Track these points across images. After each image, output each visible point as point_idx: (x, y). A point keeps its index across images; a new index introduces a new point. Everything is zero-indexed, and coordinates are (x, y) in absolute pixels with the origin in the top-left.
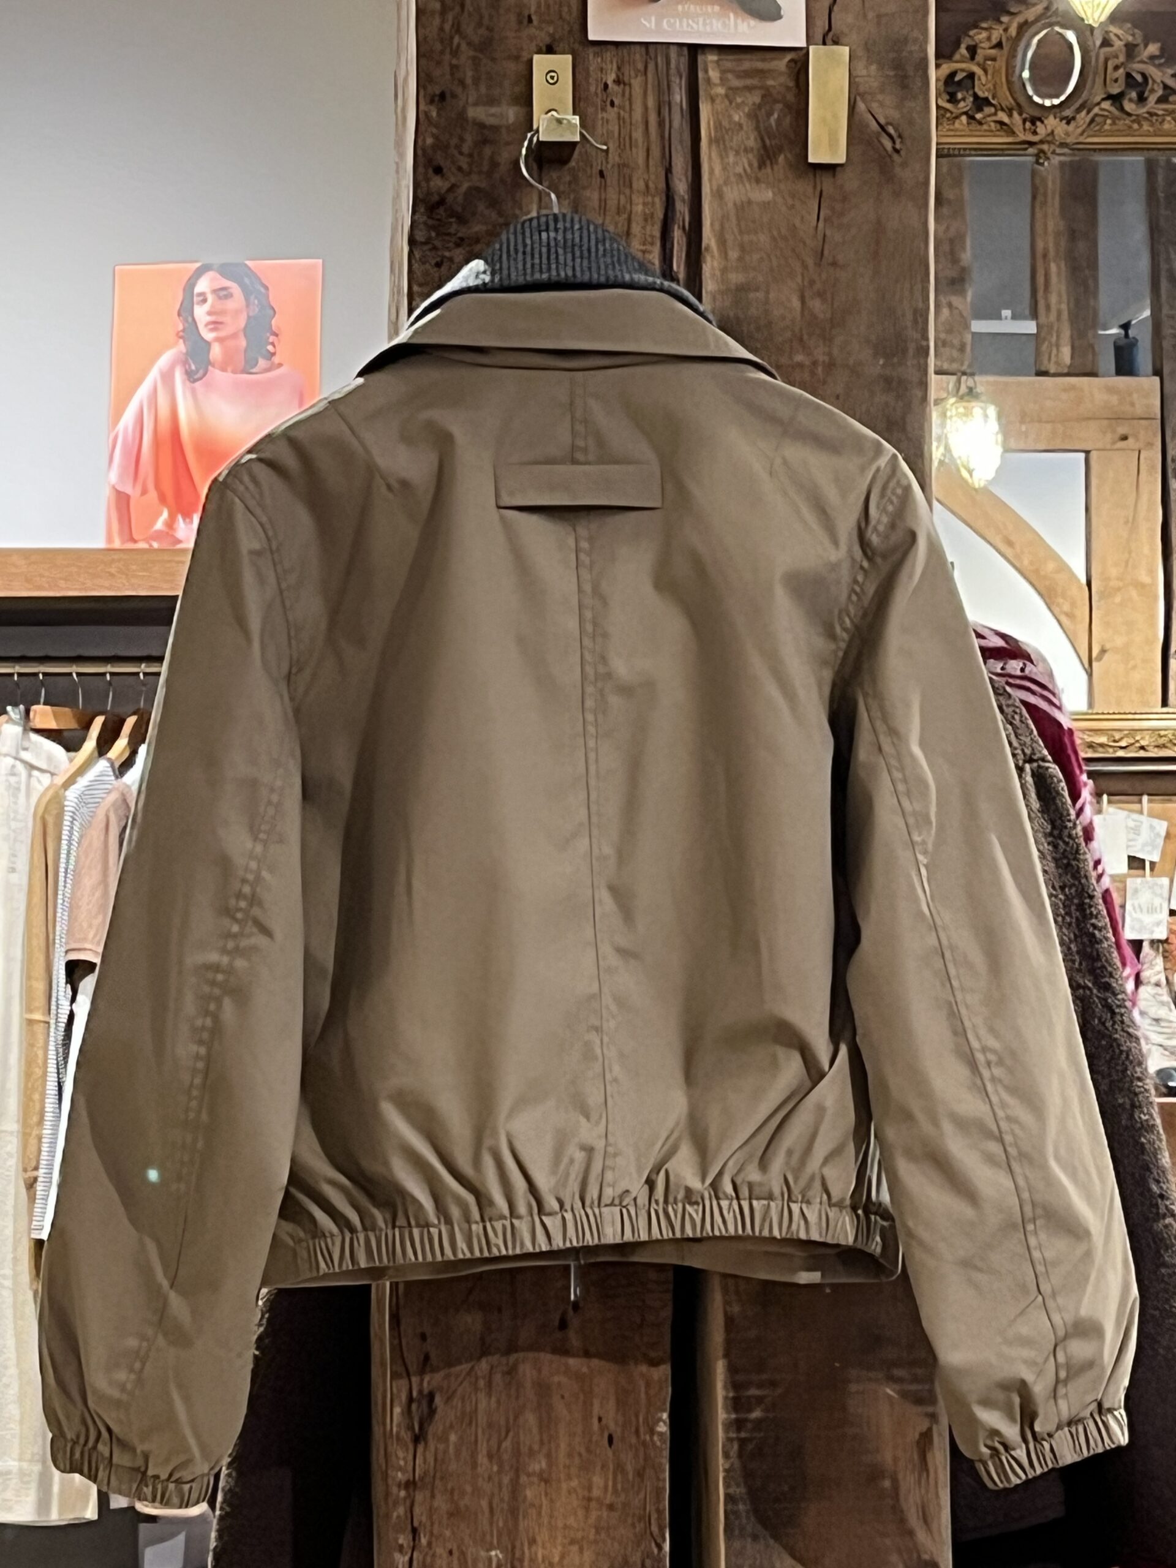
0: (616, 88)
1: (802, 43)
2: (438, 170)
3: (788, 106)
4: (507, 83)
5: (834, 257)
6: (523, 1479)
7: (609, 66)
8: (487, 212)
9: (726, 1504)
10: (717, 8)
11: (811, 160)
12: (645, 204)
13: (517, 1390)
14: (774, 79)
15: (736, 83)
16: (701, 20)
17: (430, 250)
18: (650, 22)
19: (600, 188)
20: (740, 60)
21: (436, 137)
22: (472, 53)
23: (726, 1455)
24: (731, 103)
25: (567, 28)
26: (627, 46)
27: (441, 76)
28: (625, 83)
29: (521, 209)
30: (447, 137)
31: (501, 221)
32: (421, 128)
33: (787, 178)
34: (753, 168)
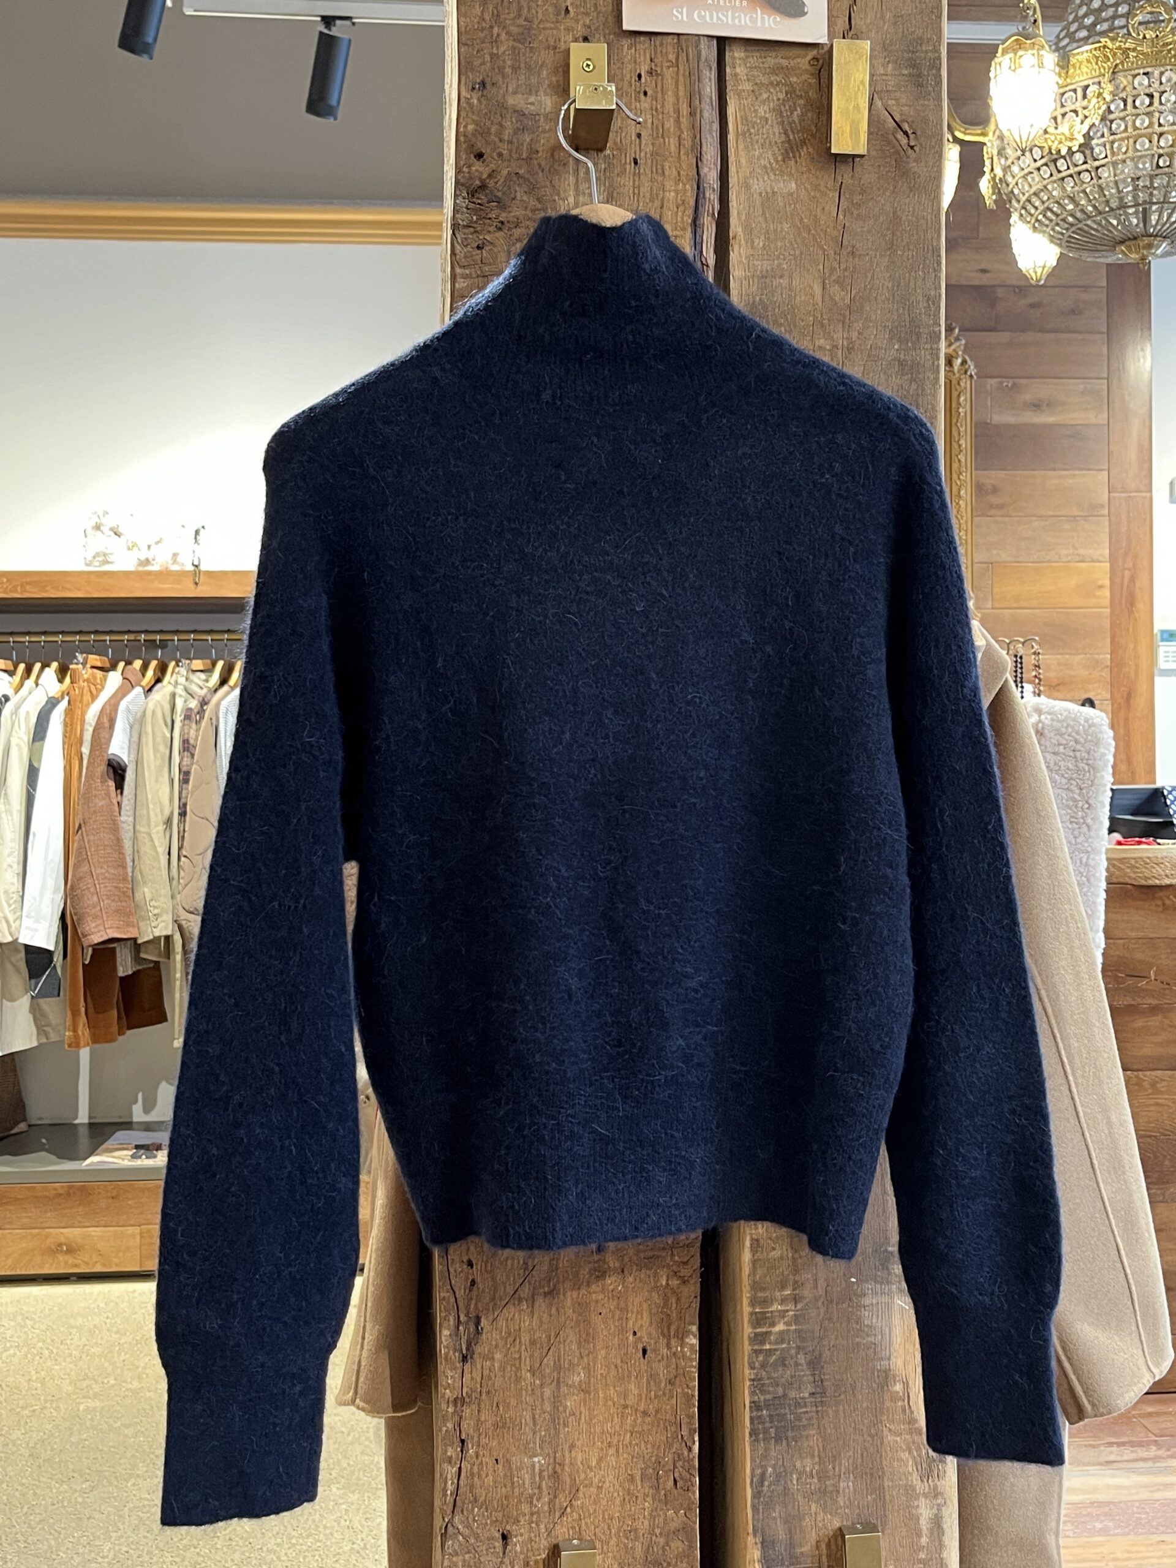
0: (648, 78)
1: (823, 40)
2: (480, 156)
3: (809, 101)
4: (544, 73)
5: (853, 247)
6: (564, 1389)
7: (643, 58)
8: (525, 198)
9: (751, 1411)
10: (745, 3)
11: (833, 151)
12: (677, 192)
13: (558, 1310)
14: (797, 76)
15: (762, 79)
16: (730, 13)
17: (472, 234)
18: (682, 14)
19: (634, 174)
20: (765, 57)
21: (477, 124)
22: (511, 43)
24: (757, 98)
25: (601, 18)
26: (659, 38)
27: (483, 63)
28: (657, 75)
29: (558, 194)
30: (488, 123)
31: (539, 206)
32: (463, 114)
33: (809, 170)
34: (777, 161)
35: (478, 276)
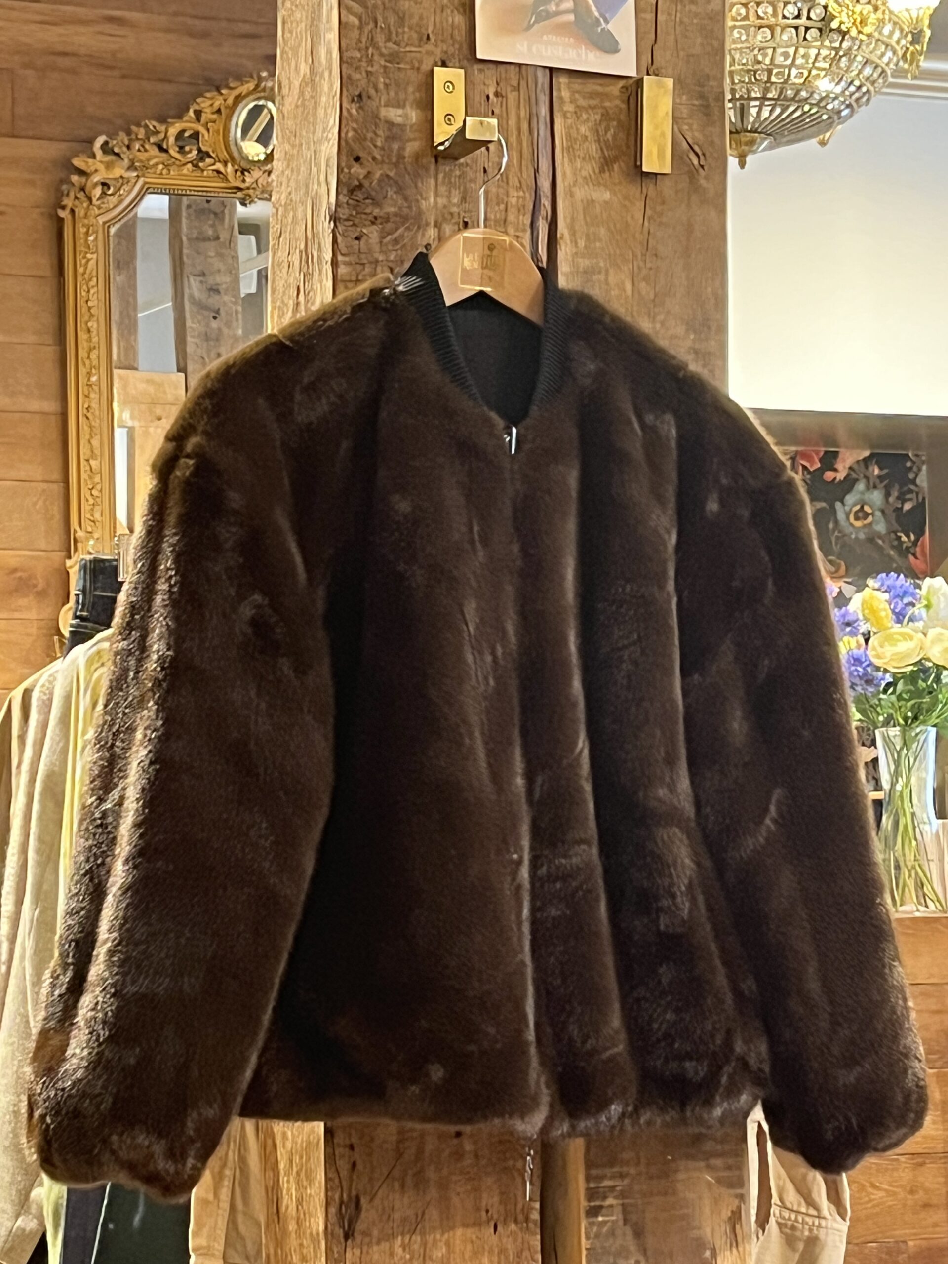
0: (495, 100)
1: (633, 73)
2: (357, 159)
3: (620, 124)
4: (411, 89)
5: (656, 249)
7: (491, 82)
8: (395, 196)
10: (572, 40)
11: (645, 169)
12: (518, 197)
13: (424, 1189)
14: (610, 101)
15: (582, 102)
16: (561, 48)
17: (351, 226)
18: (523, 46)
20: (584, 84)
21: (355, 130)
22: (383, 63)
23: (587, 1238)
24: (578, 118)
25: (457, 46)
26: (504, 66)
27: (359, 80)
28: (503, 97)
29: (421, 195)
30: (364, 131)
31: (406, 205)
32: (344, 122)
33: (620, 183)
34: (594, 172)
35: (357, 263)
